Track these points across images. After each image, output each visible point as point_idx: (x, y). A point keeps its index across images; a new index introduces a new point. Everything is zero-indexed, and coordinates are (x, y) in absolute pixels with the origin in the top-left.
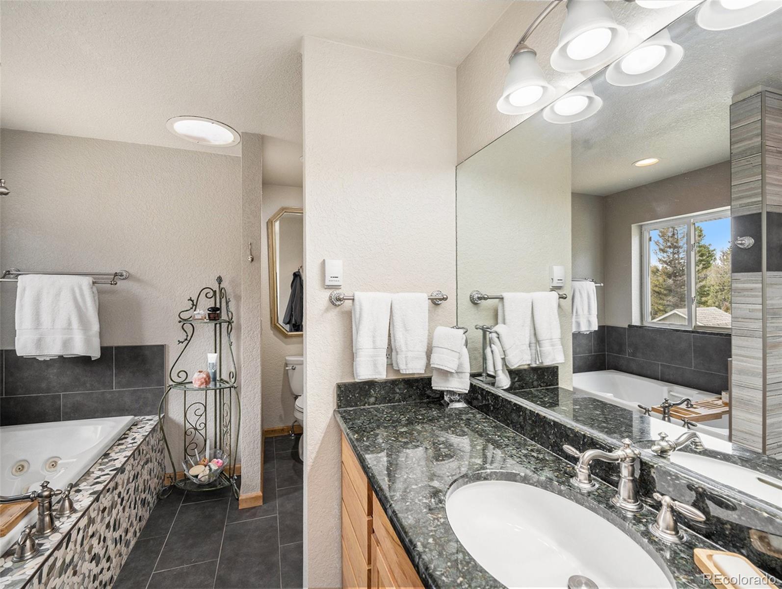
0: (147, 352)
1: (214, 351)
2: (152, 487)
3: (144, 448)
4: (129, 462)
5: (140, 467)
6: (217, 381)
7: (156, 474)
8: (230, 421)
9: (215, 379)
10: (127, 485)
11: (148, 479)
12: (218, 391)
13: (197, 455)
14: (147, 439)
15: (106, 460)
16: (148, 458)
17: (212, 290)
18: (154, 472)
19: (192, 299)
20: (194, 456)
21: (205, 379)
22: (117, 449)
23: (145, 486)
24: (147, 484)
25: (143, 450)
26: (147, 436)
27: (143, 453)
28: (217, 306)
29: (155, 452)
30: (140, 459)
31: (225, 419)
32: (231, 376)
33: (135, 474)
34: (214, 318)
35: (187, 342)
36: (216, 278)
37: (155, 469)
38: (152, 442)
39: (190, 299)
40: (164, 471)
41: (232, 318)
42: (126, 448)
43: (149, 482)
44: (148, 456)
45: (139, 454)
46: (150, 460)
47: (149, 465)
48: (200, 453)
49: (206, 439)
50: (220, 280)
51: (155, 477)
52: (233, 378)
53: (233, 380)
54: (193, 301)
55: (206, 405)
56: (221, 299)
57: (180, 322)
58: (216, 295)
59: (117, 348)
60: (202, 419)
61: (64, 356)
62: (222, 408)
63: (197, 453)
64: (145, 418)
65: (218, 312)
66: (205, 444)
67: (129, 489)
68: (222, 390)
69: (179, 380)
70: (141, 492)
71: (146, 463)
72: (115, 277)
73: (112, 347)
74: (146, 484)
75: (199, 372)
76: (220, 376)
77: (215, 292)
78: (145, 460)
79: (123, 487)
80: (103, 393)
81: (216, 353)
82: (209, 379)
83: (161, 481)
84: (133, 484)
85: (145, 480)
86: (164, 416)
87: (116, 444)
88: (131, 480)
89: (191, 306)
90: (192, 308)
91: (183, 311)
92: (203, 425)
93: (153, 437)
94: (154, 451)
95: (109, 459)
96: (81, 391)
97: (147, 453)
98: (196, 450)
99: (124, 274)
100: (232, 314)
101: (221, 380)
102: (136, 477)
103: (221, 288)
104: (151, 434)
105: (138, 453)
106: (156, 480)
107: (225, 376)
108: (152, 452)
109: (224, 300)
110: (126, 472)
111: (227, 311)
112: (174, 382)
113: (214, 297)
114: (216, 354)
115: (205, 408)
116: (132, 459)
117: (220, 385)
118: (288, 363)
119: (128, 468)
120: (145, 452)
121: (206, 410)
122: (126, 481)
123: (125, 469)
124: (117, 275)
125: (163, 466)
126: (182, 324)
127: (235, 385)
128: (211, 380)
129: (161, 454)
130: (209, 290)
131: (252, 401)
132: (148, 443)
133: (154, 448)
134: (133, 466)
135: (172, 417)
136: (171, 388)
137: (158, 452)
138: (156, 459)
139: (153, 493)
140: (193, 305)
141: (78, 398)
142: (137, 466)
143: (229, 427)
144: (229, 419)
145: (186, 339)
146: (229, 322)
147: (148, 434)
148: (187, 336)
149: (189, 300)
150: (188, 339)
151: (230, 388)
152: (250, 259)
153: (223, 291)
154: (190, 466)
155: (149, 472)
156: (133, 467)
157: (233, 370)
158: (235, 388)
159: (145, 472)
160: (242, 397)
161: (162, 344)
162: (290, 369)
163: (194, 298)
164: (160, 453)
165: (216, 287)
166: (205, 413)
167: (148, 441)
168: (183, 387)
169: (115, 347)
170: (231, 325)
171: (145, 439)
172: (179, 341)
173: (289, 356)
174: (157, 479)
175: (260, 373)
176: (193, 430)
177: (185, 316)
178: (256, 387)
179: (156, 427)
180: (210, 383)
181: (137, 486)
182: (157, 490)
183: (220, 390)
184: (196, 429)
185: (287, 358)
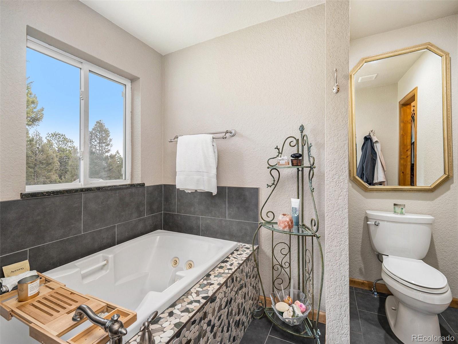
0: (247, 193)
1: (297, 196)
2: (247, 309)
3: (238, 275)
4: (221, 290)
5: (233, 293)
6: (299, 226)
7: (251, 297)
8: (312, 270)
9: (297, 224)
10: (219, 311)
11: (242, 303)
12: (301, 237)
13: (283, 291)
14: (241, 268)
15: (205, 282)
16: (243, 284)
17: (295, 138)
18: (248, 296)
19: (278, 148)
20: (281, 290)
21: (288, 223)
22: (218, 271)
23: (239, 309)
24: (242, 307)
25: (237, 278)
26: (241, 265)
27: (236, 280)
28: (299, 153)
29: (250, 278)
30: (234, 286)
31: (307, 266)
32: (313, 224)
33: (228, 301)
34: (296, 165)
35: (274, 186)
36: (299, 127)
37: (249, 292)
38: (247, 269)
39: (277, 148)
40: (258, 294)
41: (314, 163)
42: (223, 273)
43: (244, 305)
44: (242, 282)
45: (233, 281)
46: (244, 285)
47: (244, 290)
48: (285, 289)
49: (290, 278)
50: (302, 129)
51: (250, 299)
52: (315, 226)
53: (315, 228)
54: (279, 149)
55: (290, 246)
56: (303, 146)
57: (268, 168)
58: (298, 143)
59: (229, 188)
60: (287, 259)
61: (198, 191)
62: (305, 254)
63: (282, 289)
64: (245, 246)
65: (301, 158)
66: (290, 282)
67: (221, 315)
68: (304, 237)
69: (268, 220)
70: (235, 315)
71: (241, 288)
72: (226, 134)
73: (225, 187)
74: (240, 307)
75: (284, 215)
76: (302, 221)
77: (298, 141)
78: (239, 286)
79: (213, 315)
80: (221, 220)
81: (298, 198)
82: (292, 223)
83: (256, 302)
84: (226, 309)
85: (239, 304)
86: (258, 248)
87: (219, 266)
88: (223, 307)
89: (278, 154)
90: (278, 156)
91: (271, 159)
92: (287, 264)
93: (247, 265)
94: (248, 277)
95: (208, 281)
96: (209, 216)
97: (241, 280)
98: (282, 285)
99: (233, 132)
100: (314, 158)
101: (303, 225)
102: (229, 303)
103: (303, 135)
104: (245, 263)
105: (231, 281)
106: (251, 302)
107: (307, 223)
108: (247, 278)
109: (306, 147)
110: (218, 300)
111: (309, 156)
112: (264, 220)
113: (296, 146)
114: (299, 200)
115: (290, 248)
116: (224, 288)
117: (303, 232)
118: (368, 217)
119: (220, 296)
120: (238, 279)
121: (290, 251)
122: (217, 309)
123: (216, 297)
124: (227, 133)
125: (258, 289)
126: (270, 169)
127: (317, 234)
128: (294, 224)
129: (255, 280)
130: (292, 139)
131: (338, 258)
132: (242, 271)
133: (249, 275)
134: (225, 293)
135: (264, 250)
136: (261, 226)
137: (253, 278)
138: (251, 284)
139: (248, 313)
140: (279, 153)
141: (208, 221)
142: (230, 293)
143: (311, 275)
144: (311, 267)
145: (273, 184)
146: (310, 167)
147: (243, 263)
148: (274, 181)
149: (275, 148)
150: (275, 184)
151: (312, 236)
152: (335, 91)
153: (305, 138)
154: (277, 300)
155: (243, 296)
156: (225, 295)
157: (314, 217)
158: (318, 238)
159: (240, 296)
160: (326, 251)
161: (257, 187)
162: (373, 224)
163: (280, 147)
164: (255, 278)
165: (298, 136)
166: (289, 253)
167: (242, 269)
168: (271, 226)
169: (228, 187)
170: (313, 170)
171: (239, 268)
172: (268, 185)
173: (369, 210)
174: (252, 300)
175: (347, 226)
176: (279, 267)
177: (273, 162)
178: (343, 242)
179: (250, 257)
180: (292, 227)
181: (230, 311)
182: (252, 310)
183: (303, 236)
184: (282, 266)
185: (368, 212)
